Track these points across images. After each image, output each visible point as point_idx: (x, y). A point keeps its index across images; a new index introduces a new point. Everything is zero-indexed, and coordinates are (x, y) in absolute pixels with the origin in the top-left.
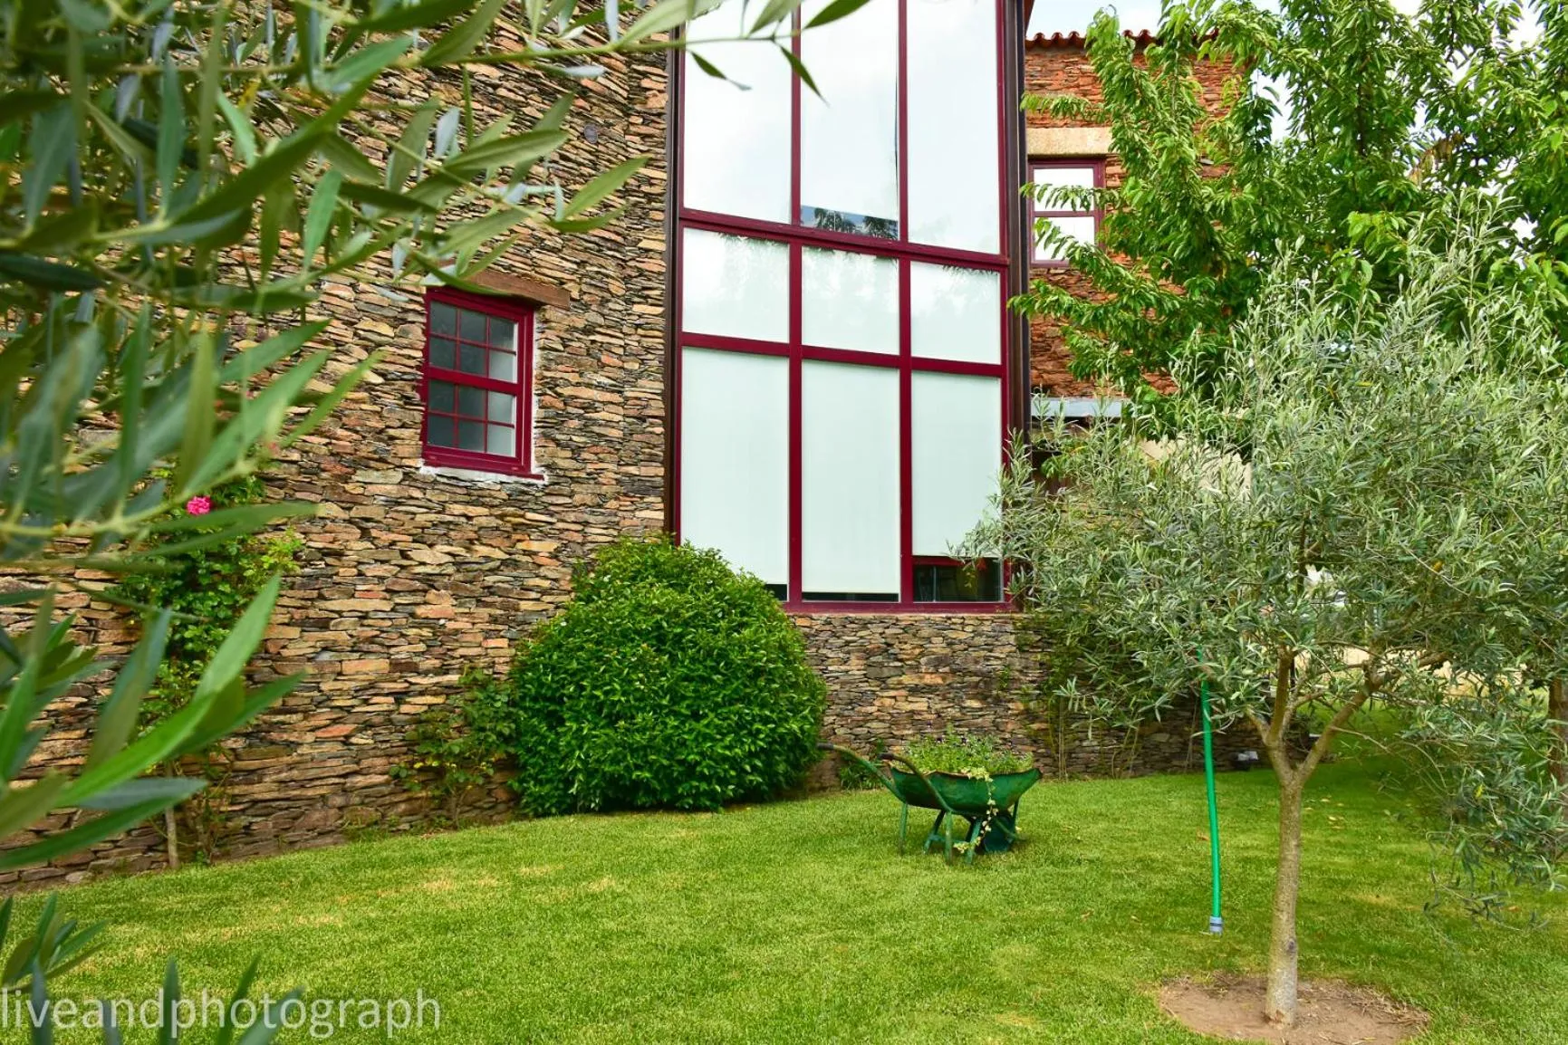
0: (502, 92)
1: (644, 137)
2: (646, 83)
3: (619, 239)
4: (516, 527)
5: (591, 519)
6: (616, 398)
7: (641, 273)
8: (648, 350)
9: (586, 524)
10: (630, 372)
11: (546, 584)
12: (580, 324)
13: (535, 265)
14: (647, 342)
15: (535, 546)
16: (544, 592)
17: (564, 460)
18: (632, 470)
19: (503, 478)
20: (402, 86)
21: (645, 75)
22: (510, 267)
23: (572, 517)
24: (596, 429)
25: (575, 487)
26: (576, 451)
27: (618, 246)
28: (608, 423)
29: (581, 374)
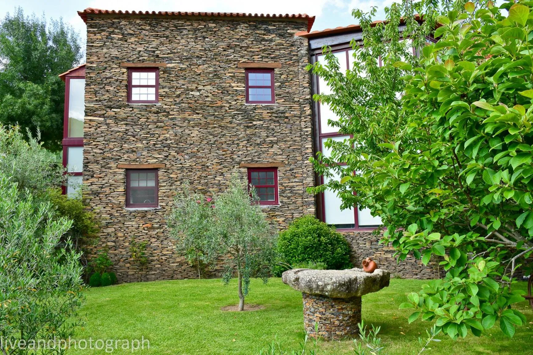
0: (264, 125)
1: (305, 122)
2: (305, 109)
3: (299, 147)
4: (273, 216)
5: (294, 212)
6: (301, 184)
7: (306, 154)
8: (308, 171)
9: (293, 213)
10: (304, 177)
11: (282, 227)
12: (289, 169)
13: (275, 160)
14: (308, 169)
15: (278, 219)
16: (282, 229)
17: (285, 200)
18: (306, 200)
19: (269, 206)
20: (239, 133)
21: (305, 107)
22: (268, 161)
23: (288, 212)
24: (295, 192)
25: (289, 206)
26: (289, 198)
27: (299, 149)
28: (298, 190)
29: (289, 180)
